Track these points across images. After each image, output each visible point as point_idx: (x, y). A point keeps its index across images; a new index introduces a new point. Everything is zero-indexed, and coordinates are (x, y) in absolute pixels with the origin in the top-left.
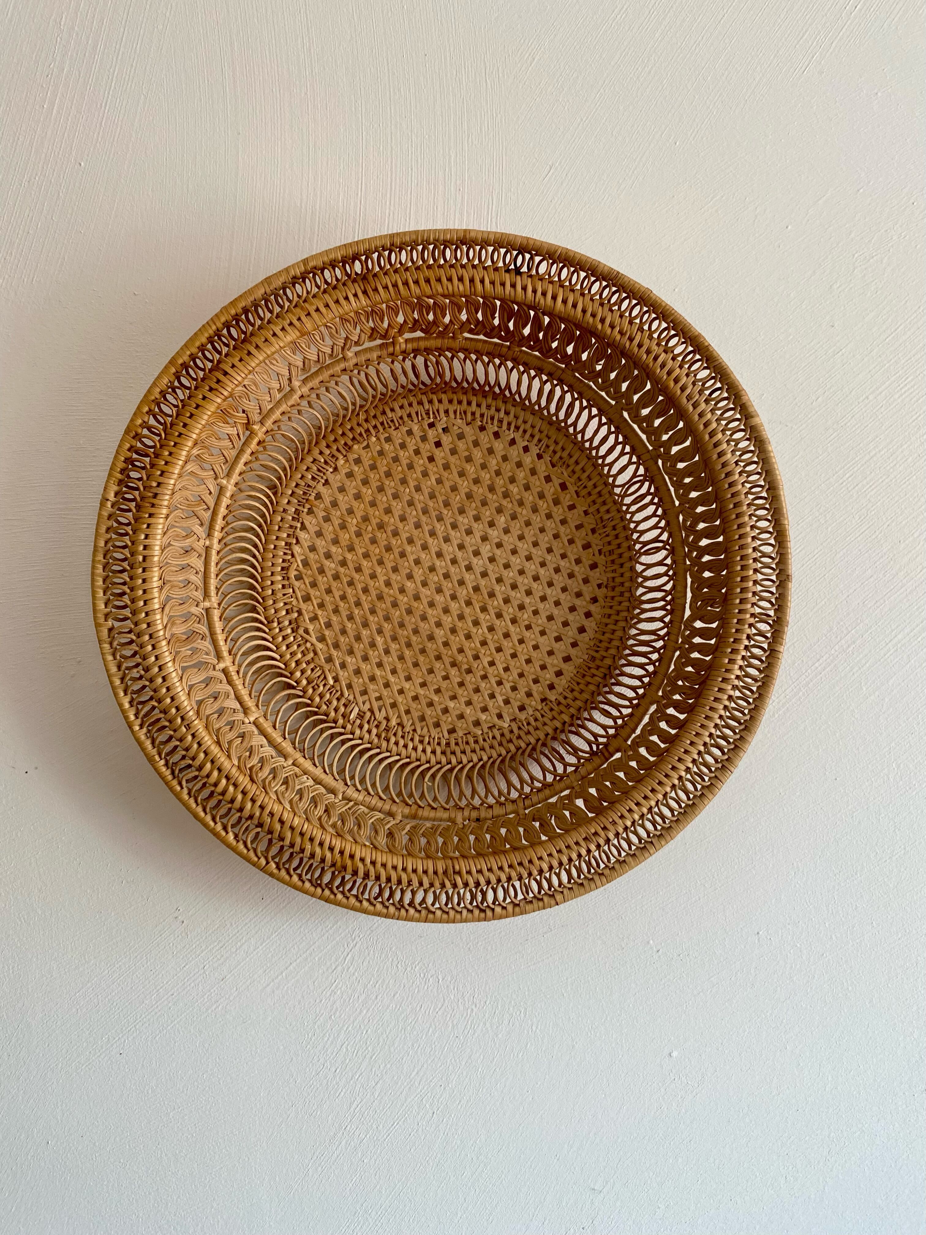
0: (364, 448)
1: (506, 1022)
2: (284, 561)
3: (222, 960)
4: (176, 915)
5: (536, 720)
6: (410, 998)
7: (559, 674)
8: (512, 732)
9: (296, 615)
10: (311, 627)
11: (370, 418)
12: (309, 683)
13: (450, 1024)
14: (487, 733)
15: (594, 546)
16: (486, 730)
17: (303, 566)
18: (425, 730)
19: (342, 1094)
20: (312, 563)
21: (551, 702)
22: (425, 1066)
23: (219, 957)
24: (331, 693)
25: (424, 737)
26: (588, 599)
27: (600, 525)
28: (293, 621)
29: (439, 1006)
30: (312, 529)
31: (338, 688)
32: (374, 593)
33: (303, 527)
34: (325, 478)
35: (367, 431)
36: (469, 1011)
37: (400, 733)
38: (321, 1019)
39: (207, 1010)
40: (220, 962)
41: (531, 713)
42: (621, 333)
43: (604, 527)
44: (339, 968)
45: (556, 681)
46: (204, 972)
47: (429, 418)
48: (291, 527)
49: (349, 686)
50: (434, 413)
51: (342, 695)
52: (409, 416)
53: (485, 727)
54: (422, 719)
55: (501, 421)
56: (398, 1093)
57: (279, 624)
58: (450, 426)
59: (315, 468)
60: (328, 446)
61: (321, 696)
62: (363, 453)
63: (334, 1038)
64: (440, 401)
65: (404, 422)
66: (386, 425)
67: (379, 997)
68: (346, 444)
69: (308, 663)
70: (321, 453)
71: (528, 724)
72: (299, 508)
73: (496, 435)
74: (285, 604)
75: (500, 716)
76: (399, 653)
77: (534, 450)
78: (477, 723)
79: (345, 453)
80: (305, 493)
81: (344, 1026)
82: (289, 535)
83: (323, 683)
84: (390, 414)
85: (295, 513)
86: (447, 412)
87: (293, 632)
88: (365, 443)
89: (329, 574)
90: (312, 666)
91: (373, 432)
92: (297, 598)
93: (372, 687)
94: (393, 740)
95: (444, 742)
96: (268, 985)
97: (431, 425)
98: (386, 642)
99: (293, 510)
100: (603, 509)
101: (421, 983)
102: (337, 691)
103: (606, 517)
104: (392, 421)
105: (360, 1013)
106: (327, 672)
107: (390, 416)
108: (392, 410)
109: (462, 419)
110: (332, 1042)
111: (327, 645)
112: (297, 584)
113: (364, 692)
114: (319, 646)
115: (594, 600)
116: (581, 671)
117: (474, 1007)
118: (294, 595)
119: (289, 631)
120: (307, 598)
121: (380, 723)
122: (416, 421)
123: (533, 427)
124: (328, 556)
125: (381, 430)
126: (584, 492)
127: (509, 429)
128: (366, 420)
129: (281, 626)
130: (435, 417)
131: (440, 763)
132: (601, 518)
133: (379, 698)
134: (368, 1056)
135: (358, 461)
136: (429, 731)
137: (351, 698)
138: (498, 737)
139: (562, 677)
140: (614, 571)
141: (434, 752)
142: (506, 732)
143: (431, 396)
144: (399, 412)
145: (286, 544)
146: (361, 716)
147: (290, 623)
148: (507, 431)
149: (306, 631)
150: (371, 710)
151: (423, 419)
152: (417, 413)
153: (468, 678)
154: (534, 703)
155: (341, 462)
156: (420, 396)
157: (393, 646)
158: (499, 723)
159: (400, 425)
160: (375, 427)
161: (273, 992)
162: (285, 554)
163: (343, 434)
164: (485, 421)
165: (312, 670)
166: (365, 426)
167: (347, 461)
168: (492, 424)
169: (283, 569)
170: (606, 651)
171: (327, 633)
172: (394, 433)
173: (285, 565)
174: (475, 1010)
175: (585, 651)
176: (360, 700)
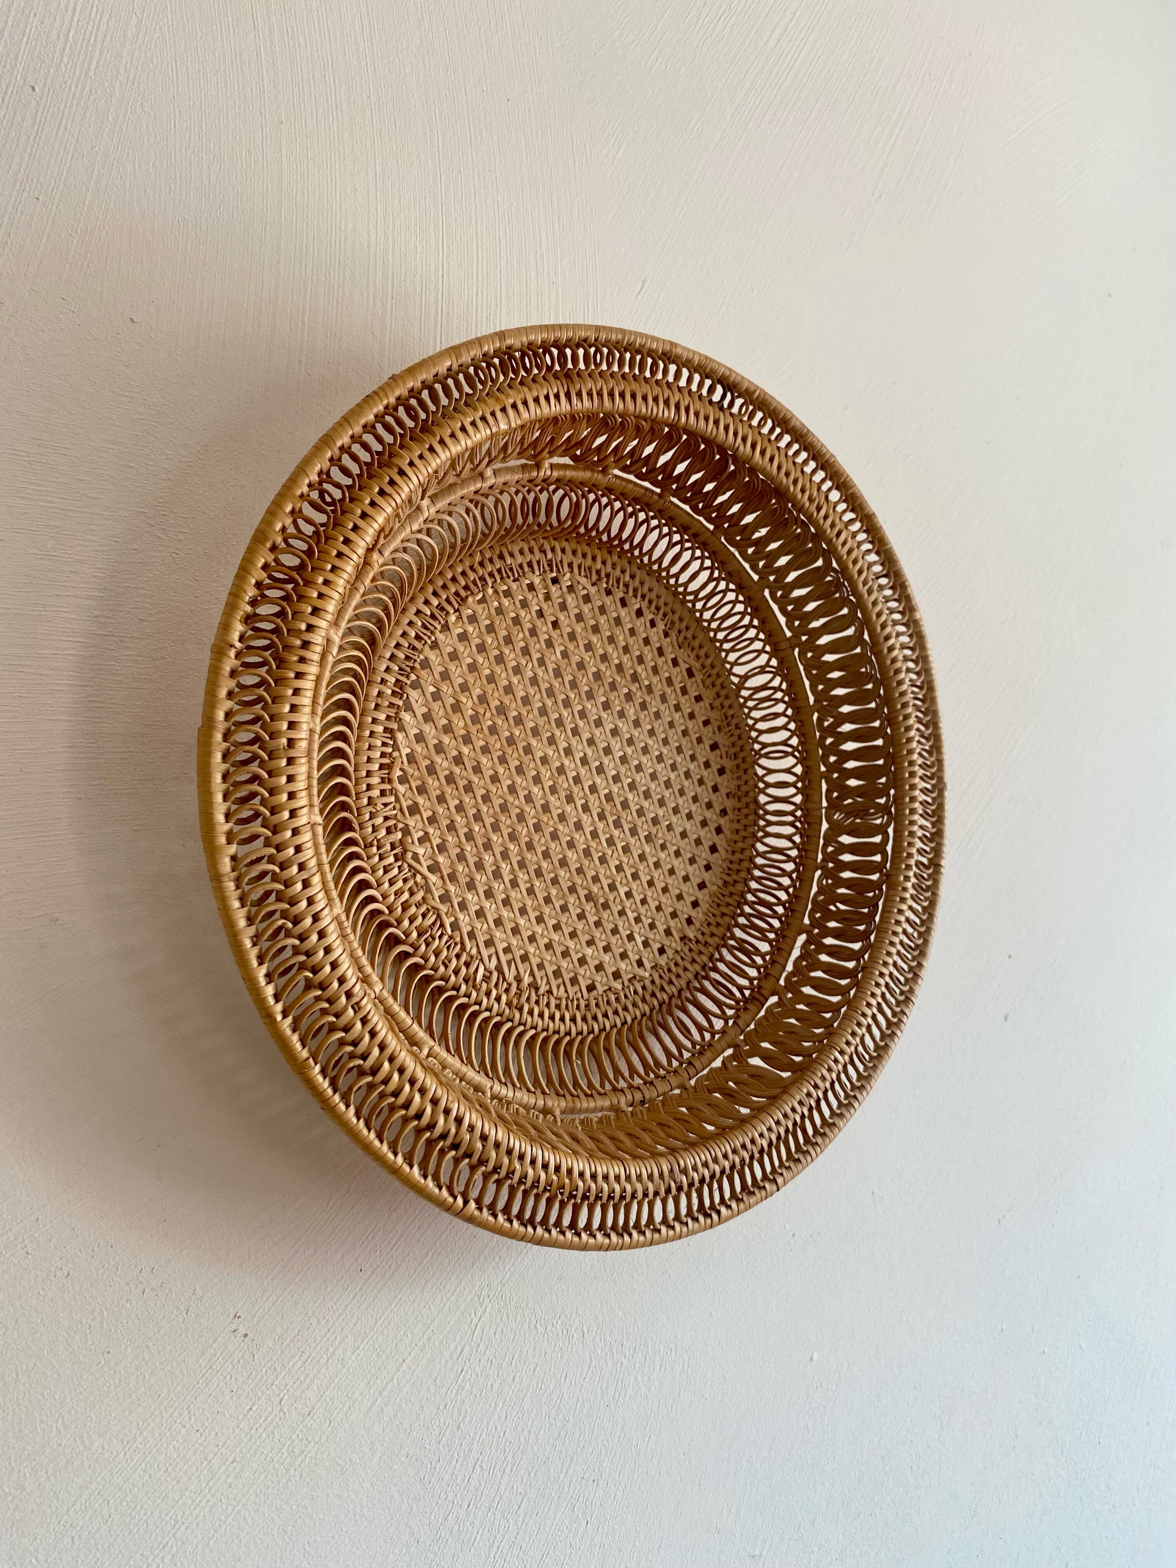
0: (480, 602)
1: (657, 1369)
2: (383, 755)
3: (308, 1381)
4: (234, 1327)
5: (676, 964)
6: (553, 1369)
7: (695, 904)
8: (653, 982)
9: (399, 835)
10: (421, 851)
11: (487, 562)
12: (420, 935)
13: (599, 1390)
14: (628, 987)
15: (721, 746)
16: (626, 983)
17: (409, 762)
18: (562, 988)
19: (479, 1536)
20: (419, 758)
21: (690, 940)
22: (575, 1459)
23: (302, 1379)
24: (448, 948)
25: (560, 999)
26: (718, 811)
27: (725, 723)
28: (397, 844)
29: (586, 1369)
30: (420, 710)
31: (458, 939)
32: (497, 802)
33: (409, 708)
34: (433, 638)
35: (482, 579)
36: (619, 1365)
37: (534, 998)
38: (447, 1434)
39: (288, 1470)
40: (304, 1386)
41: (671, 957)
42: (811, 499)
43: (728, 725)
44: (467, 1350)
45: (693, 913)
46: (281, 1410)
47: (552, 571)
48: (391, 705)
49: (472, 935)
50: (557, 565)
51: (463, 948)
52: (530, 564)
53: (626, 977)
54: (557, 974)
55: (626, 586)
56: (546, 1510)
57: (379, 848)
58: (575, 584)
59: (420, 623)
60: (435, 594)
61: (437, 954)
62: (479, 609)
63: (465, 1456)
64: (563, 551)
65: (524, 573)
66: (505, 575)
67: (517, 1379)
68: (457, 594)
69: (418, 906)
70: (427, 602)
71: (669, 970)
72: (400, 678)
73: (623, 602)
74: (386, 818)
75: (640, 963)
76: (529, 885)
77: (661, 626)
78: (617, 975)
79: (456, 606)
80: (407, 658)
81: (476, 1433)
82: (388, 718)
83: (439, 933)
84: (509, 560)
85: (395, 685)
86: (570, 565)
87: (396, 860)
88: (480, 596)
89: (442, 775)
90: (423, 909)
91: (490, 581)
92: (401, 810)
93: (498, 934)
94: (526, 1008)
95: (583, 1004)
96: (374, 1404)
97: (555, 581)
98: (512, 871)
99: (393, 680)
100: (727, 703)
101: (564, 1343)
102: (456, 944)
103: (730, 713)
104: (511, 570)
105: (495, 1409)
106: (444, 916)
107: (509, 562)
108: (512, 555)
109: (586, 577)
110: (462, 1465)
111: (442, 878)
112: (401, 789)
113: (489, 943)
114: (433, 878)
115: (724, 812)
116: (716, 899)
117: (623, 1359)
118: (398, 806)
119: (391, 859)
120: (414, 809)
121: (510, 985)
122: (537, 573)
123: (658, 597)
124: (439, 748)
125: (499, 581)
126: (708, 682)
127: (636, 597)
128: (481, 564)
129: (381, 851)
130: (558, 571)
131: (581, 1033)
132: (725, 714)
133: (507, 950)
134: (508, 1469)
135: (473, 619)
136: (566, 991)
137: (474, 952)
138: (640, 990)
139: (699, 908)
140: (739, 778)
141: (573, 1019)
142: (648, 983)
143: (554, 543)
144: (519, 559)
145: (386, 730)
146: (487, 978)
147: (393, 848)
148: (634, 600)
149: (415, 857)
150: (499, 969)
151: (545, 571)
152: (538, 562)
153: (605, 915)
154: (674, 944)
155: (453, 618)
156: (542, 541)
157: (522, 877)
158: (640, 972)
159: (519, 576)
160: (491, 575)
161: (382, 1411)
162: (384, 744)
163: (454, 579)
164: (610, 583)
165: (424, 916)
166: (481, 571)
167: (460, 617)
168: (618, 588)
169: (382, 767)
170: (737, 874)
171: (441, 859)
172: (514, 586)
173: (386, 761)
174: (625, 1362)
175: (719, 875)
176: (485, 953)
